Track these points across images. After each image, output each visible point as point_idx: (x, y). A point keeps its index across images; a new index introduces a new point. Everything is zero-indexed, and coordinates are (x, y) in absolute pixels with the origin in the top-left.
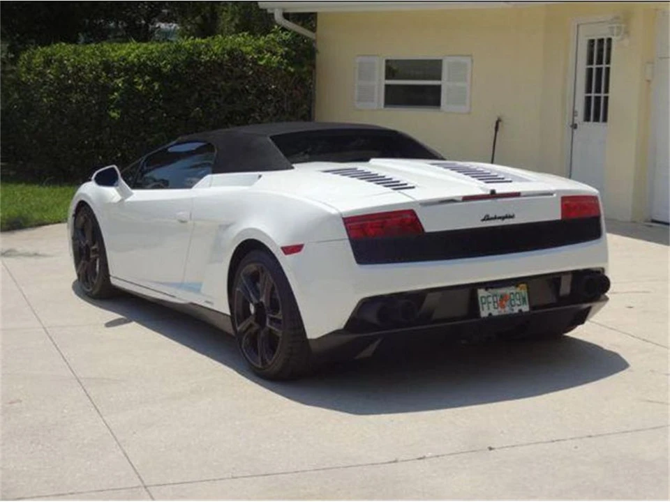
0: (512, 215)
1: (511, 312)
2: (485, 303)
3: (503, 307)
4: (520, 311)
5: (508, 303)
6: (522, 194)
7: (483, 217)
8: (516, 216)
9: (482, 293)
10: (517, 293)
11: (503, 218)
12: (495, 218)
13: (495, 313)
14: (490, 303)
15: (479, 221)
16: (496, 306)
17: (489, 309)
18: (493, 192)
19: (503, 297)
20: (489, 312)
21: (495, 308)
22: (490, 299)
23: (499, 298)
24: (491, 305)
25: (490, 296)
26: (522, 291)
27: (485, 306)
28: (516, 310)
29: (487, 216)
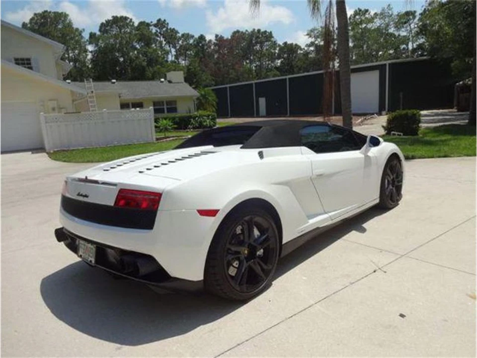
0: (88, 195)
4: (91, 261)
5: (88, 253)
6: (99, 182)
7: (77, 194)
10: (92, 249)
11: (84, 196)
12: (81, 195)
13: (83, 256)
17: (81, 252)
18: (86, 177)
24: (83, 250)
27: (81, 249)
29: (79, 193)
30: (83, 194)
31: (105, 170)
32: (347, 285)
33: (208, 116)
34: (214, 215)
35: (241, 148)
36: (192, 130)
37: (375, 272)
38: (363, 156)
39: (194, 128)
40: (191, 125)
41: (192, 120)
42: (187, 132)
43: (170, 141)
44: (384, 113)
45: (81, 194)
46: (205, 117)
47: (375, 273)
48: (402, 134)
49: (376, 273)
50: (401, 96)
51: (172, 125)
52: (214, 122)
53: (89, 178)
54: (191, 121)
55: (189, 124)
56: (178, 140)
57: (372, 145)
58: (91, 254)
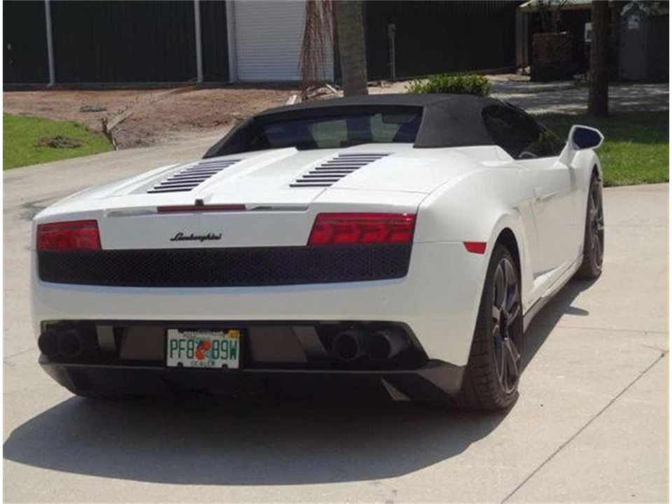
0: (217, 234)
1: (210, 366)
2: (176, 349)
3: (200, 357)
4: (225, 366)
5: (208, 353)
6: (247, 207)
7: (173, 237)
9: (173, 334)
10: (225, 341)
11: (202, 239)
12: (192, 238)
13: (187, 363)
14: (183, 349)
15: (169, 240)
16: (191, 355)
17: (179, 356)
18: (199, 202)
19: (203, 345)
20: (179, 361)
21: (188, 357)
22: (184, 345)
23: (196, 345)
24: (184, 352)
25: (183, 340)
26: (233, 339)
27: (175, 353)
28: (218, 364)
30: (194, 236)
32: (639, 375)
34: (482, 252)
35: (414, 147)
38: (565, 167)
45: (187, 235)
47: (663, 358)
53: (206, 203)
57: (578, 147)
58: (223, 354)
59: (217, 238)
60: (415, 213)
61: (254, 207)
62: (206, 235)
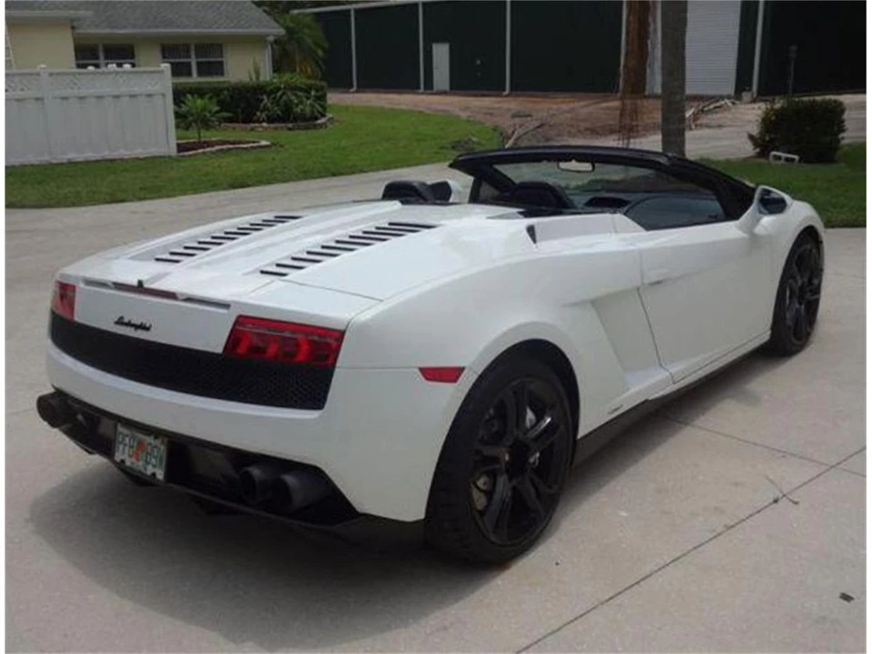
0: (148, 325)
1: (143, 470)
2: (122, 443)
3: (138, 459)
4: (154, 475)
5: (143, 455)
6: (177, 296)
7: (116, 320)
8: (152, 329)
9: (121, 429)
10: (156, 447)
11: (136, 327)
12: (129, 324)
13: (128, 462)
14: (127, 445)
15: (113, 323)
16: (131, 453)
17: (123, 452)
18: (140, 283)
19: (140, 446)
20: (122, 457)
21: (129, 455)
22: (127, 441)
23: (136, 444)
24: (127, 448)
25: (127, 436)
26: (160, 448)
27: (121, 447)
28: (150, 470)
29: (122, 318)
30: (133, 322)
31: (158, 260)
32: (719, 531)
33: (307, 90)
34: (454, 380)
36: (265, 124)
37: (776, 501)
38: (743, 235)
39: (270, 120)
40: (262, 111)
41: (265, 97)
42: (252, 129)
43: (212, 153)
44: (746, 96)
45: (126, 320)
46: (300, 94)
47: (775, 505)
48: (796, 157)
49: (780, 503)
50: (793, 55)
51: (217, 112)
52: (322, 106)
53: (146, 286)
54: (262, 100)
55: (257, 110)
56: (234, 152)
57: (765, 211)
58: (153, 460)
59: (147, 329)
60: (341, 327)
61: (184, 297)
62: (139, 323)
